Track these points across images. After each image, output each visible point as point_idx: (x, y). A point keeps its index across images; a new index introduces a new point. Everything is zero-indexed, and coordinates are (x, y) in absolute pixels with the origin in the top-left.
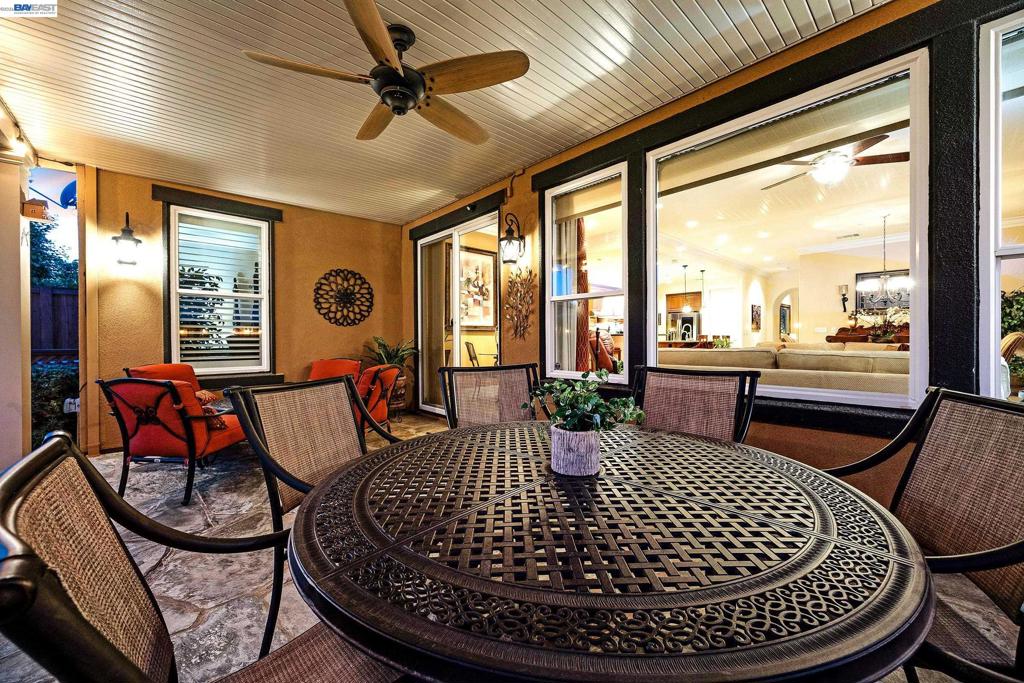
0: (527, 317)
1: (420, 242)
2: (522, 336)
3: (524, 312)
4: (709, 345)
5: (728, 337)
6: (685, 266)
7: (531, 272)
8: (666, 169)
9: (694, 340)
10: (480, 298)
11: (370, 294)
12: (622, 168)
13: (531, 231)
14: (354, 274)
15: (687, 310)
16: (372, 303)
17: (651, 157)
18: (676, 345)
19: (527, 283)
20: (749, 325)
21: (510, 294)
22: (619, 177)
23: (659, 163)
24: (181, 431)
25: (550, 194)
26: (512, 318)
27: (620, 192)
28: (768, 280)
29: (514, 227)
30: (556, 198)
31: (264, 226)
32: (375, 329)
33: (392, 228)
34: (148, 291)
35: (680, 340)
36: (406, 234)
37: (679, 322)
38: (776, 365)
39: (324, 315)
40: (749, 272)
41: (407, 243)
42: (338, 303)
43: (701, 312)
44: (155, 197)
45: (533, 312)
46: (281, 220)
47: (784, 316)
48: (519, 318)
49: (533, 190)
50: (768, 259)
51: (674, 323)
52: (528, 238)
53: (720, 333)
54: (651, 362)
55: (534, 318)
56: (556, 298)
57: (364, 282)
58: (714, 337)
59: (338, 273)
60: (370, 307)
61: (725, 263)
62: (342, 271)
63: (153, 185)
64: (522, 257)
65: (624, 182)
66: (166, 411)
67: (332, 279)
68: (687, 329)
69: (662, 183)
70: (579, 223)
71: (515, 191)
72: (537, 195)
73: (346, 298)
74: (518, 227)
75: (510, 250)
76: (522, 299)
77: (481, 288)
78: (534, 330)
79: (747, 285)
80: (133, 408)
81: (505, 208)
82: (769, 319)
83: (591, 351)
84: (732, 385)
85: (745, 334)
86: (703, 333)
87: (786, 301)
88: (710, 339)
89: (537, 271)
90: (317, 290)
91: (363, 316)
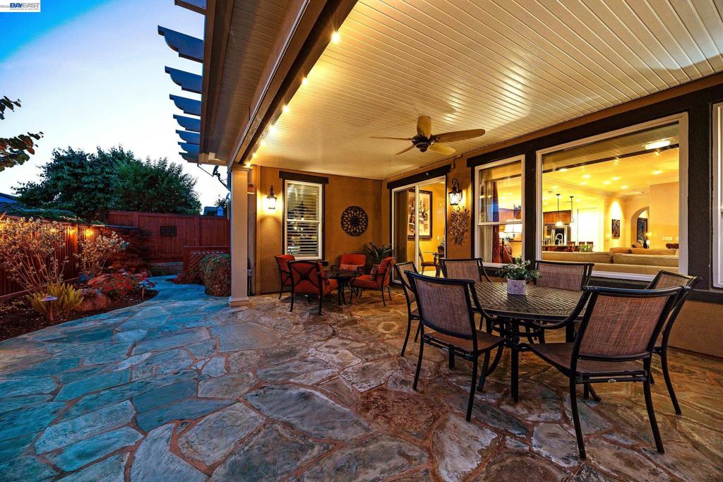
0: (463, 233)
1: (394, 190)
2: (460, 243)
3: (461, 230)
4: (577, 249)
5: (592, 243)
6: (558, 195)
7: (466, 210)
8: (548, 158)
9: (565, 244)
10: (422, 219)
11: (366, 218)
12: (522, 157)
13: (466, 188)
14: (359, 208)
15: (559, 224)
16: (367, 224)
17: (539, 154)
18: (551, 248)
19: (464, 215)
20: (610, 235)
21: (452, 221)
22: (520, 161)
23: (543, 156)
24: (317, 283)
25: (477, 168)
26: (454, 234)
27: (521, 169)
28: (626, 201)
29: (456, 186)
30: (481, 171)
31: (320, 186)
32: (368, 238)
33: (378, 182)
34: (276, 219)
35: (553, 244)
36: (385, 186)
37: (553, 232)
38: (612, 261)
39: (345, 230)
40: (609, 196)
41: (385, 190)
42: (351, 224)
43: (571, 225)
44: (280, 177)
45: (467, 230)
46: (327, 182)
47: (641, 226)
48: (458, 233)
49: (468, 166)
50: (624, 187)
51: (549, 232)
52: (464, 192)
53: (586, 240)
54: (538, 258)
55: (468, 234)
56: (481, 224)
57: (364, 212)
58: (580, 243)
59: (352, 208)
60: (366, 226)
61: (590, 191)
62: (353, 207)
63: (280, 172)
64: (461, 201)
65: (523, 165)
66: (312, 276)
67: (349, 211)
68: (560, 237)
69: (545, 165)
70: (494, 185)
71: (456, 166)
72: (470, 168)
73: (355, 222)
74: (458, 185)
75: (454, 198)
76: (460, 224)
77: (423, 213)
78: (467, 241)
79: (608, 205)
80: (299, 273)
81: (451, 175)
82: (626, 230)
83: (500, 251)
84: (580, 271)
85: (606, 241)
86: (572, 240)
87: (643, 215)
88: (577, 244)
89: (470, 208)
90: (342, 218)
91: (363, 231)
